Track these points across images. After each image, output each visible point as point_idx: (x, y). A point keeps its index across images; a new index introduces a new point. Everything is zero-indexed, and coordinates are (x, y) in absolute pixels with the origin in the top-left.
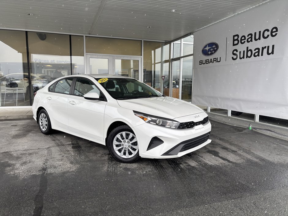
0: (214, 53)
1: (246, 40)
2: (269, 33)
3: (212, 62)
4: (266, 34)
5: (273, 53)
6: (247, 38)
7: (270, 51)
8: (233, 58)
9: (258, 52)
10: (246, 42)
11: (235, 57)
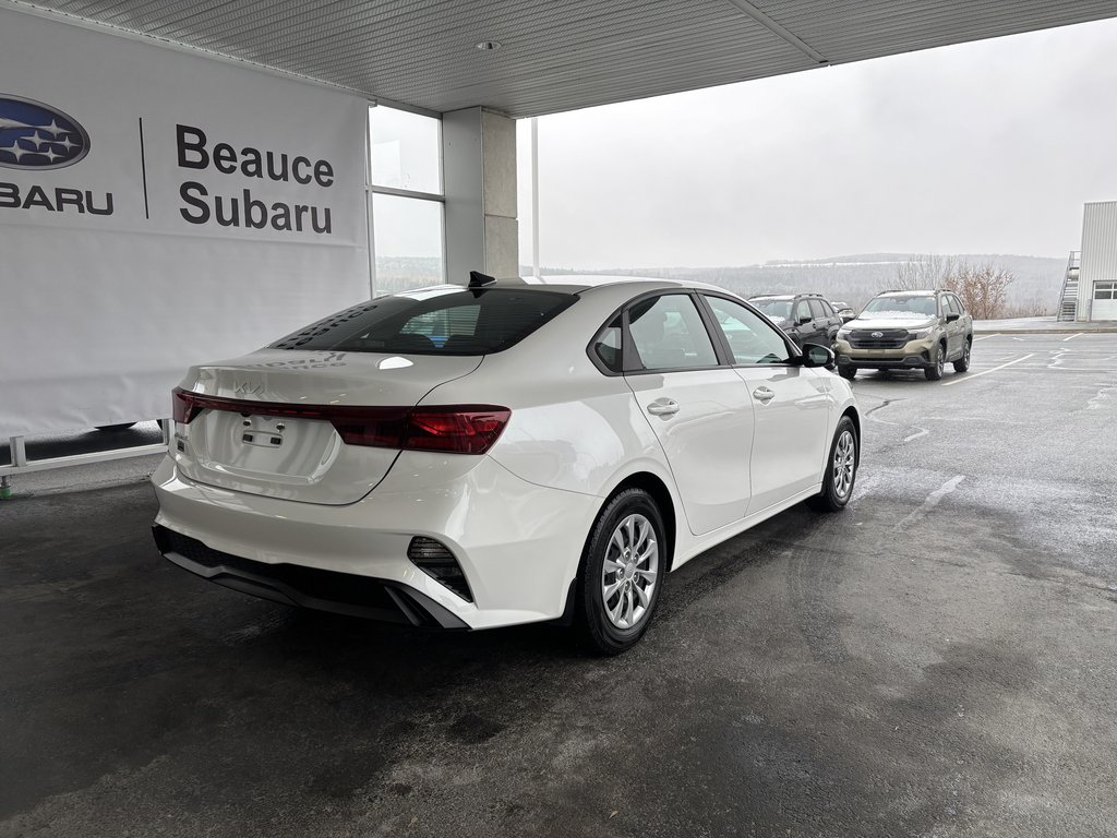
0: (56, 161)
1: (238, 165)
2: (310, 171)
3: (45, 202)
4: (304, 171)
5: (328, 228)
6: (241, 159)
7: (322, 224)
8: (185, 213)
9: (286, 218)
10: (239, 169)
11: (196, 212)
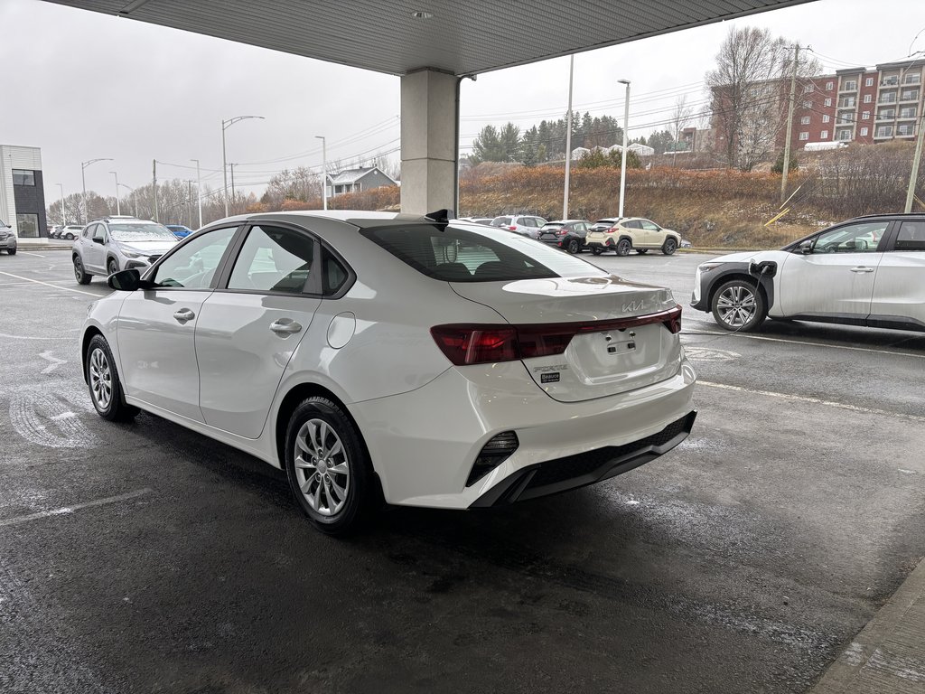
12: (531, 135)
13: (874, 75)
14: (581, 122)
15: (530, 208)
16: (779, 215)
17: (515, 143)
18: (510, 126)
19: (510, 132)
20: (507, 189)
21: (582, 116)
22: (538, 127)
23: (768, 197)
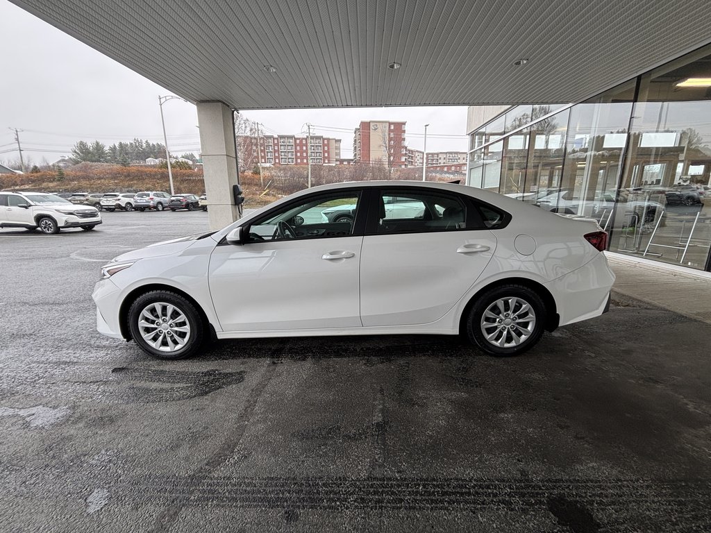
12: (113, 149)
13: (277, 139)
14: (144, 145)
15: (134, 188)
16: (265, 193)
17: (103, 153)
18: (97, 143)
19: (99, 148)
20: (114, 178)
21: (144, 141)
22: (117, 145)
23: (256, 185)
